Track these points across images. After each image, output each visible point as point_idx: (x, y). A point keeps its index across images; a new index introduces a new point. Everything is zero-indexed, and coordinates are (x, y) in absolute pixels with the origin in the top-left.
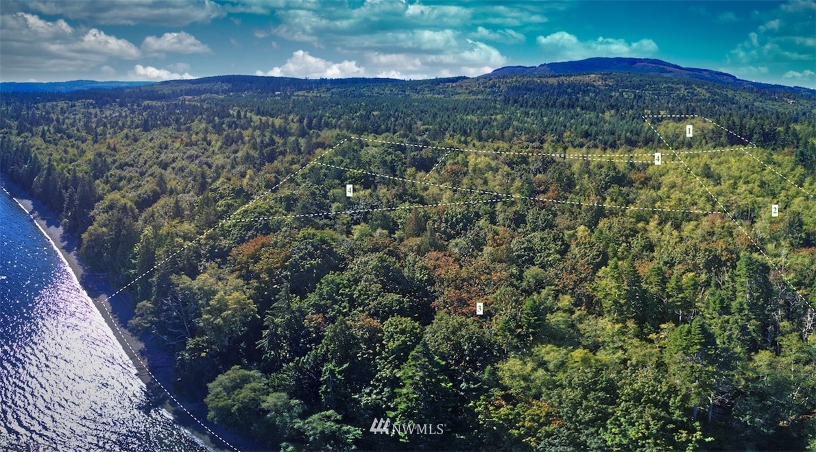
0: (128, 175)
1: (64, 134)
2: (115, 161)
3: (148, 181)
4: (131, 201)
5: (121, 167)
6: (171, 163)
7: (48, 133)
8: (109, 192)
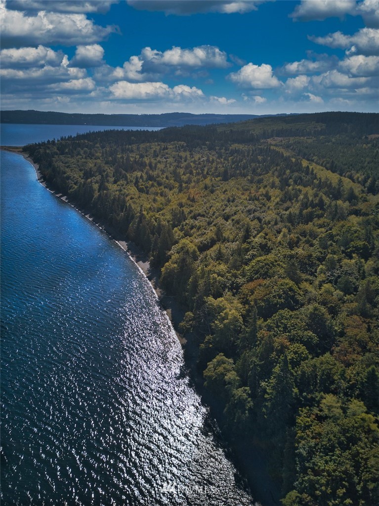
0: (198, 224)
1: (155, 181)
2: (191, 212)
3: (211, 230)
4: (196, 245)
5: (195, 218)
6: (233, 215)
7: (141, 180)
8: (183, 237)
